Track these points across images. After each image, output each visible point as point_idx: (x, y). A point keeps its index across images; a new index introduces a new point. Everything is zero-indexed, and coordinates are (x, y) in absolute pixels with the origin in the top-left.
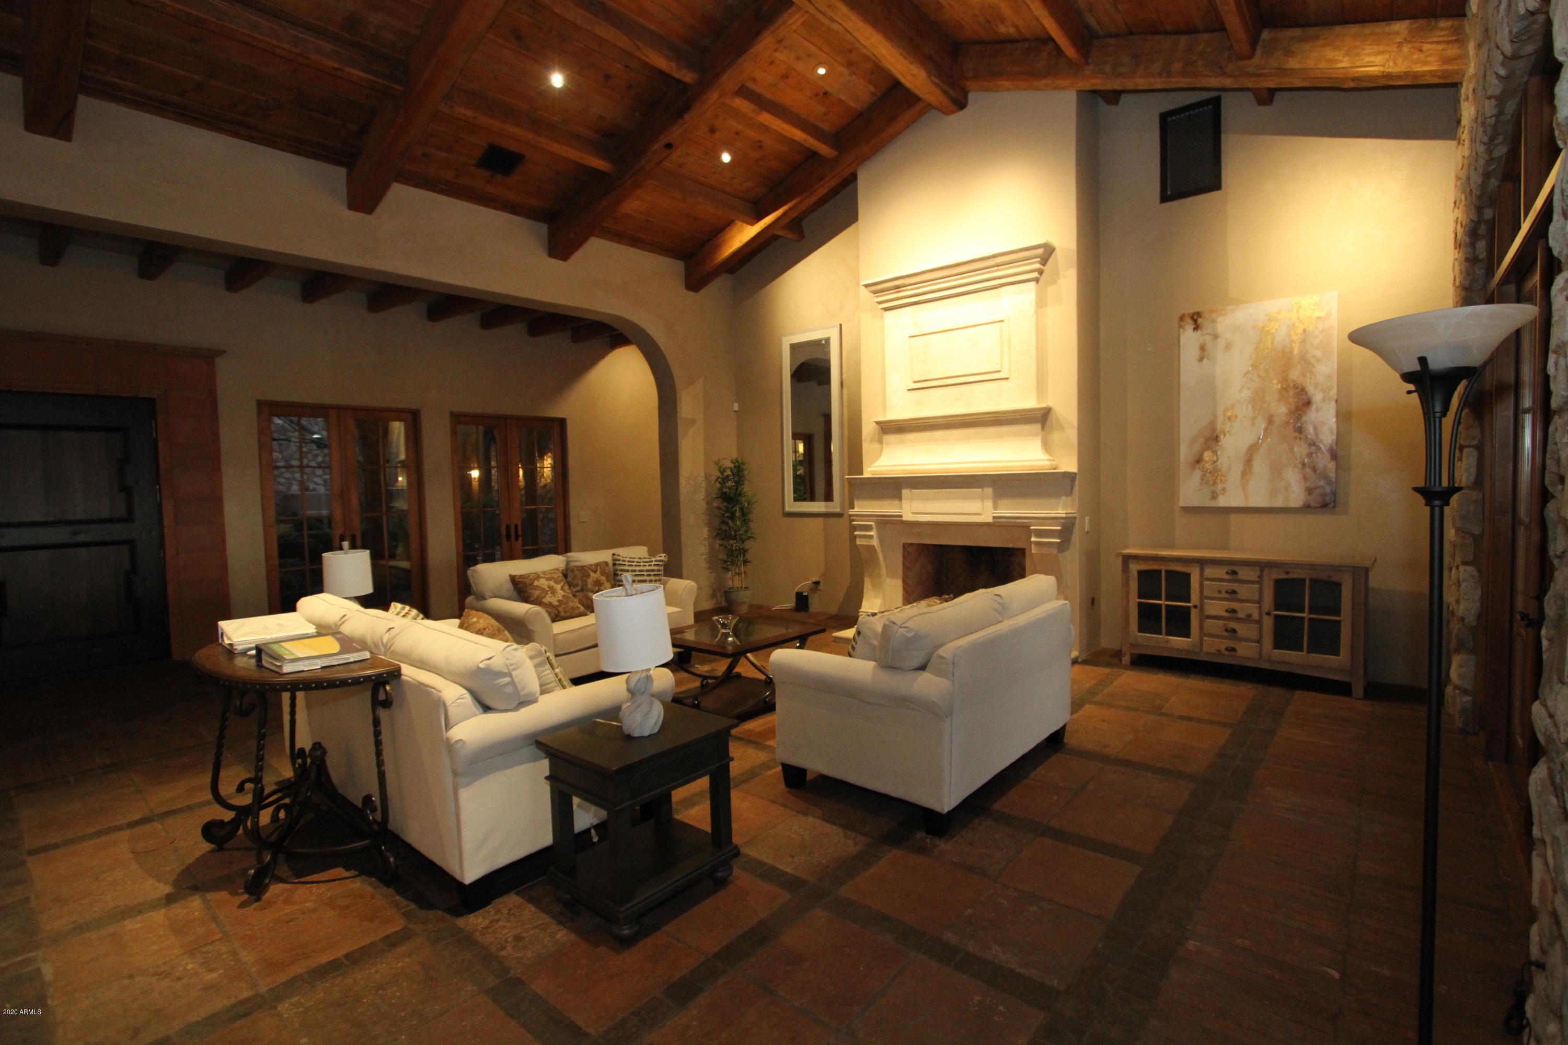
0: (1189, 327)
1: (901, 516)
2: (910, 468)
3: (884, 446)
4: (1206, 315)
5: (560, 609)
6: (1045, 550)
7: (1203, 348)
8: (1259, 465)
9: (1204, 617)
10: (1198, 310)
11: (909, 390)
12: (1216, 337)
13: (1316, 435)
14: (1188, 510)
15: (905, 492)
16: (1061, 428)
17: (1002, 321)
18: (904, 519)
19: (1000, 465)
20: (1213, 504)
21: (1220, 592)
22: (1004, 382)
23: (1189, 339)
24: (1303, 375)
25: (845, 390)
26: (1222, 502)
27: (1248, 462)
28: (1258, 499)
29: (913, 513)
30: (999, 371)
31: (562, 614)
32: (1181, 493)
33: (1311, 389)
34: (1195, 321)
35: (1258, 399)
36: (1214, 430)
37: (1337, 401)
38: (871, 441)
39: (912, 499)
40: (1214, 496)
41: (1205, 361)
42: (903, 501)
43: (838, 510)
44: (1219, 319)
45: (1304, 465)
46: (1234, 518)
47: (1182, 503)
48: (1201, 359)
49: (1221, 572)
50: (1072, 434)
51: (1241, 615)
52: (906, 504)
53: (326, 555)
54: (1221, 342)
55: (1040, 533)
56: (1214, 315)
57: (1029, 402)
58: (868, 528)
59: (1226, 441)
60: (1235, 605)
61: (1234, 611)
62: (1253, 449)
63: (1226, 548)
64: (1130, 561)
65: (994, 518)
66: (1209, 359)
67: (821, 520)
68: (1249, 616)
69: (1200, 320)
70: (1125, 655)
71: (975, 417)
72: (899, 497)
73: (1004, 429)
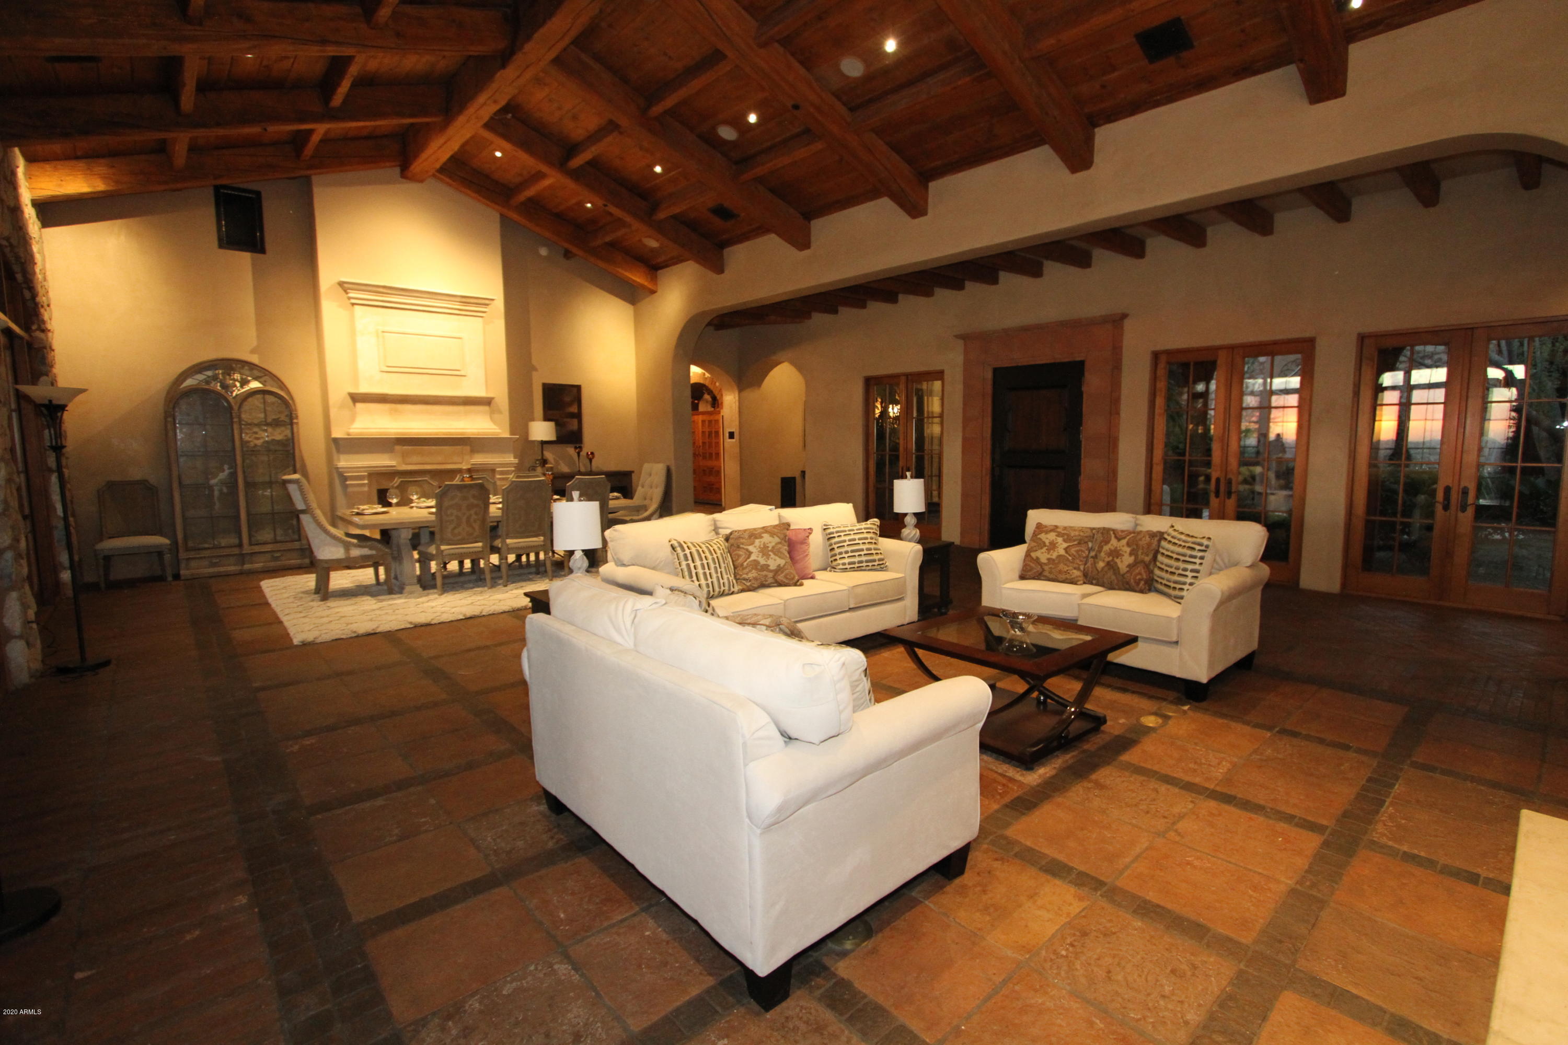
5: (1046, 568)
31: (1046, 573)
53: (895, 481)
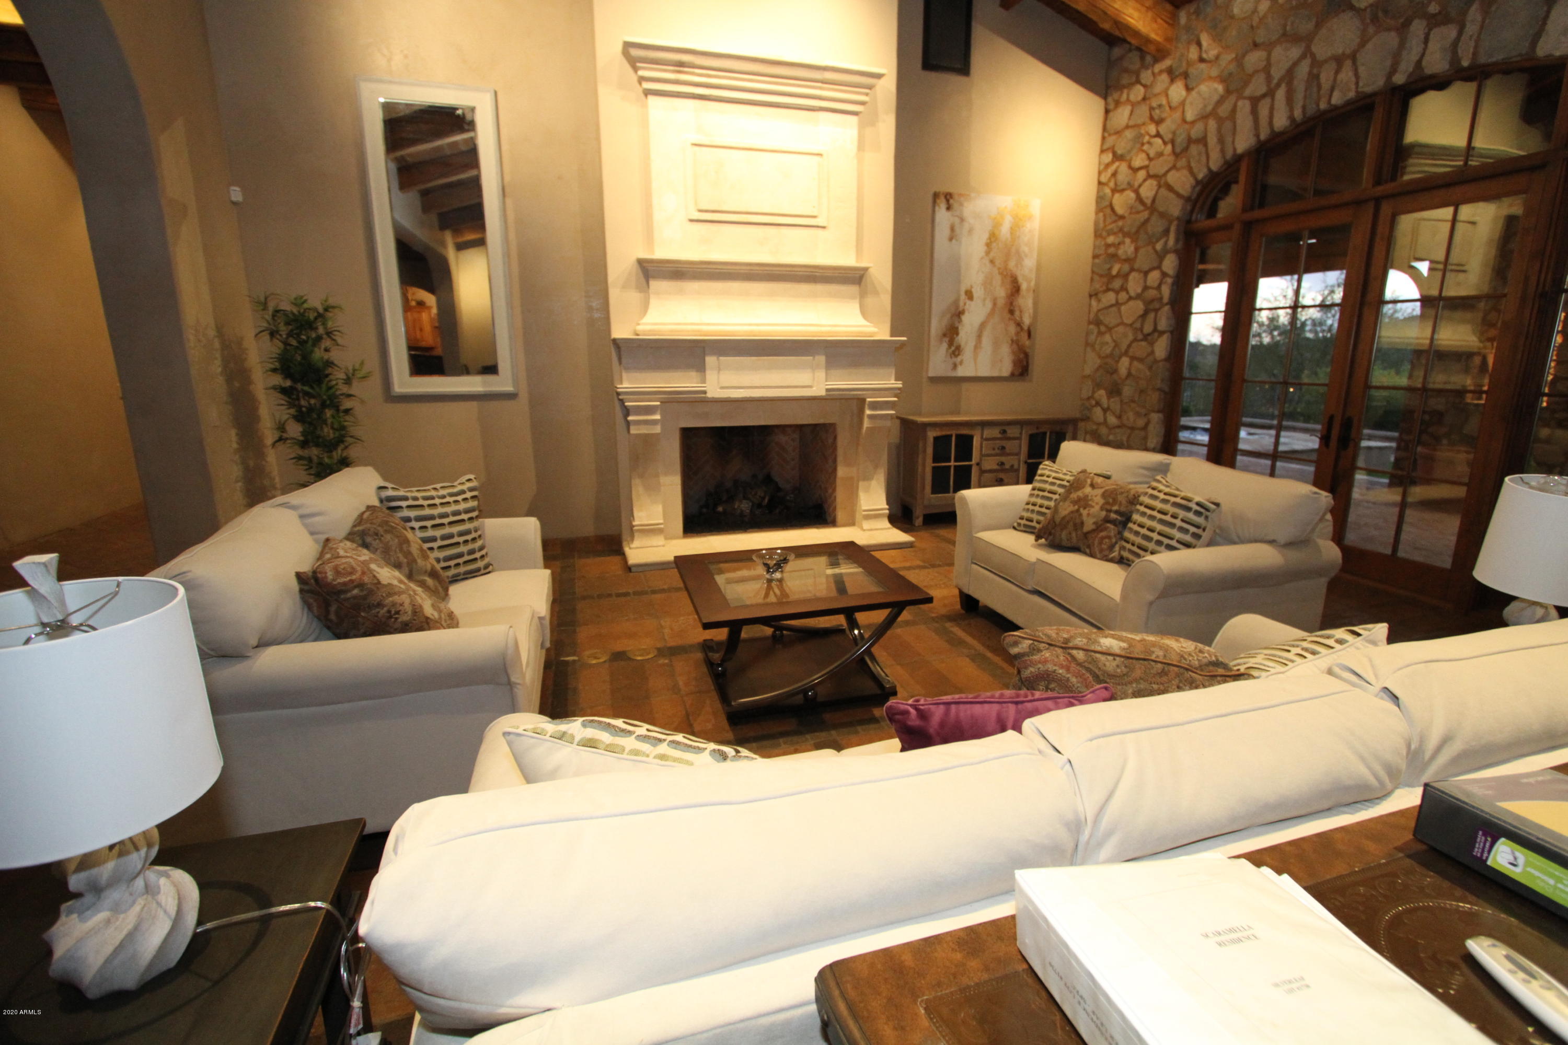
0: (942, 205)
1: (705, 392)
2: (705, 328)
3: (652, 296)
4: (956, 197)
6: (879, 423)
7: (952, 229)
8: (986, 341)
9: (982, 472)
10: (951, 190)
11: (691, 221)
12: (962, 220)
13: (1021, 317)
14: (934, 380)
15: (710, 360)
16: (876, 293)
17: (820, 155)
18: (709, 395)
19: (823, 329)
20: (954, 374)
21: (994, 449)
22: (820, 231)
23: (943, 216)
24: (1016, 266)
25: (509, 201)
26: (961, 372)
27: (979, 337)
28: (984, 372)
29: (722, 388)
30: (815, 217)
32: (931, 364)
33: (1020, 279)
34: (948, 201)
35: (987, 283)
36: (957, 307)
37: (1034, 291)
38: (625, 287)
39: (719, 370)
40: (955, 366)
41: (954, 241)
42: (708, 373)
43: (509, 388)
44: (965, 204)
45: (1012, 341)
46: (965, 386)
47: (931, 374)
48: (951, 239)
49: (995, 432)
50: (886, 300)
51: (1007, 466)
52: (711, 375)
54: (966, 226)
55: (874, 406)
56: (962, 199)
57: (848, 259)
58: (649, 410)
59: (965, 318)
60: (1003, 459)
61: (1002, 464)
62: (983, 326)
63: (958, 413)
64: (928, 429)
65: (827, 390)
66: (957, 240)
67: (474, 405)
68: (1012, 466)
69: (951, 201)
70: (918, 518)
71: (788, 269)
72: (701, 368)
73: (819, 288)
